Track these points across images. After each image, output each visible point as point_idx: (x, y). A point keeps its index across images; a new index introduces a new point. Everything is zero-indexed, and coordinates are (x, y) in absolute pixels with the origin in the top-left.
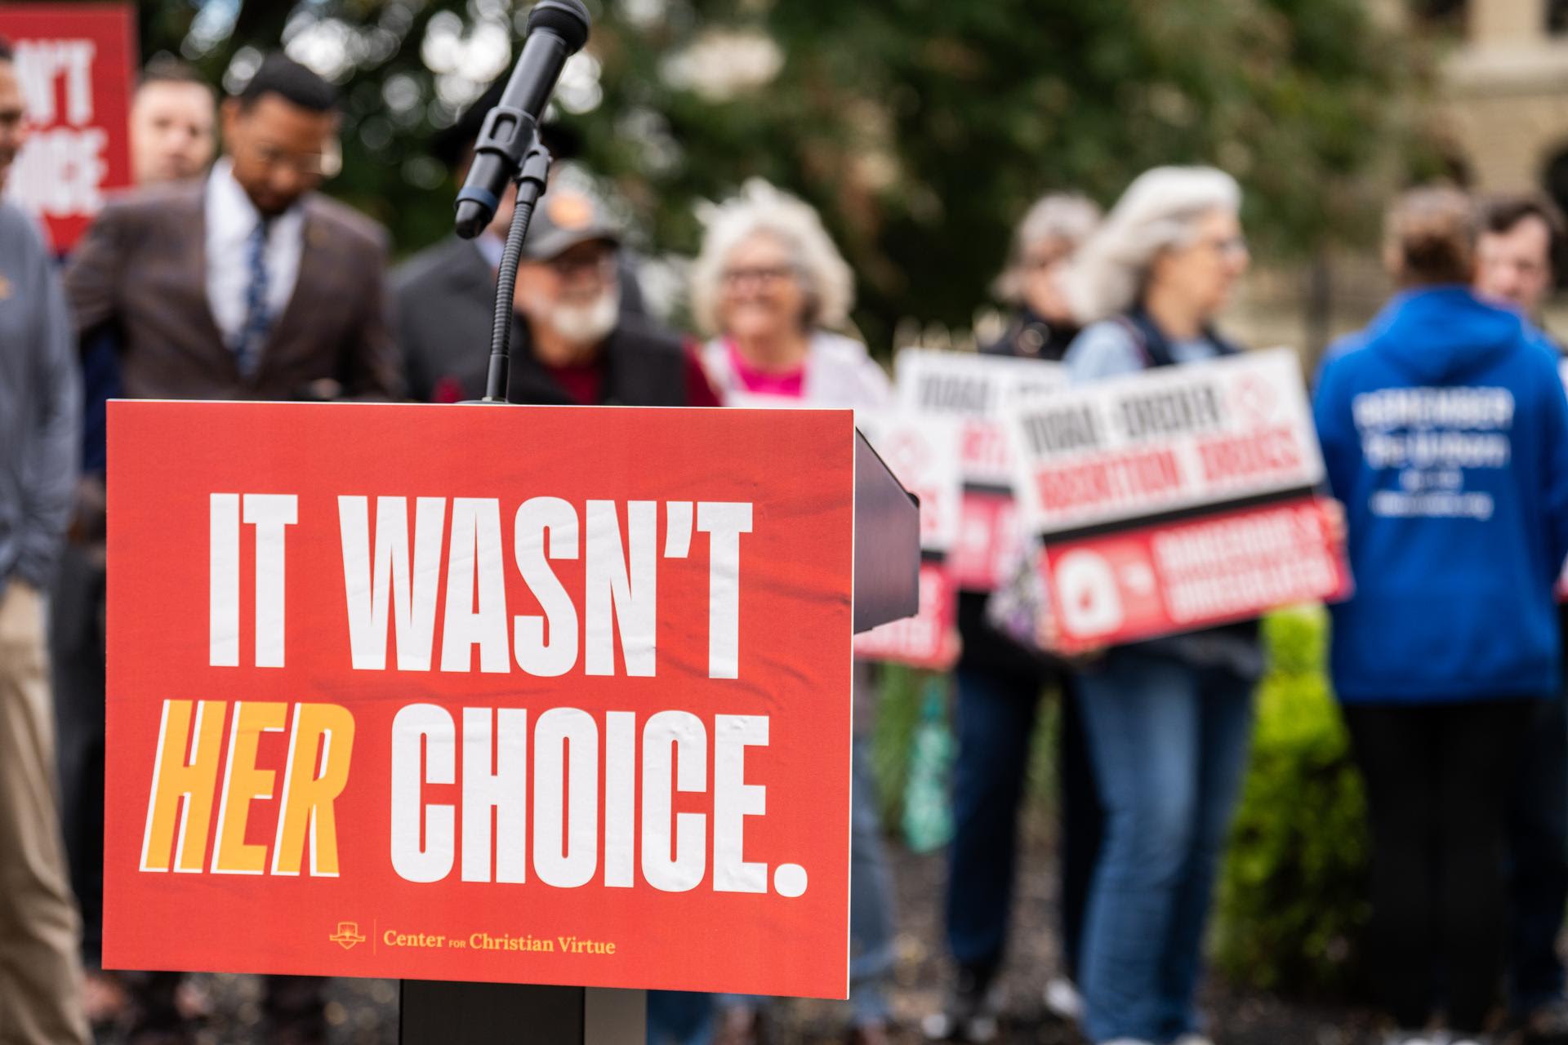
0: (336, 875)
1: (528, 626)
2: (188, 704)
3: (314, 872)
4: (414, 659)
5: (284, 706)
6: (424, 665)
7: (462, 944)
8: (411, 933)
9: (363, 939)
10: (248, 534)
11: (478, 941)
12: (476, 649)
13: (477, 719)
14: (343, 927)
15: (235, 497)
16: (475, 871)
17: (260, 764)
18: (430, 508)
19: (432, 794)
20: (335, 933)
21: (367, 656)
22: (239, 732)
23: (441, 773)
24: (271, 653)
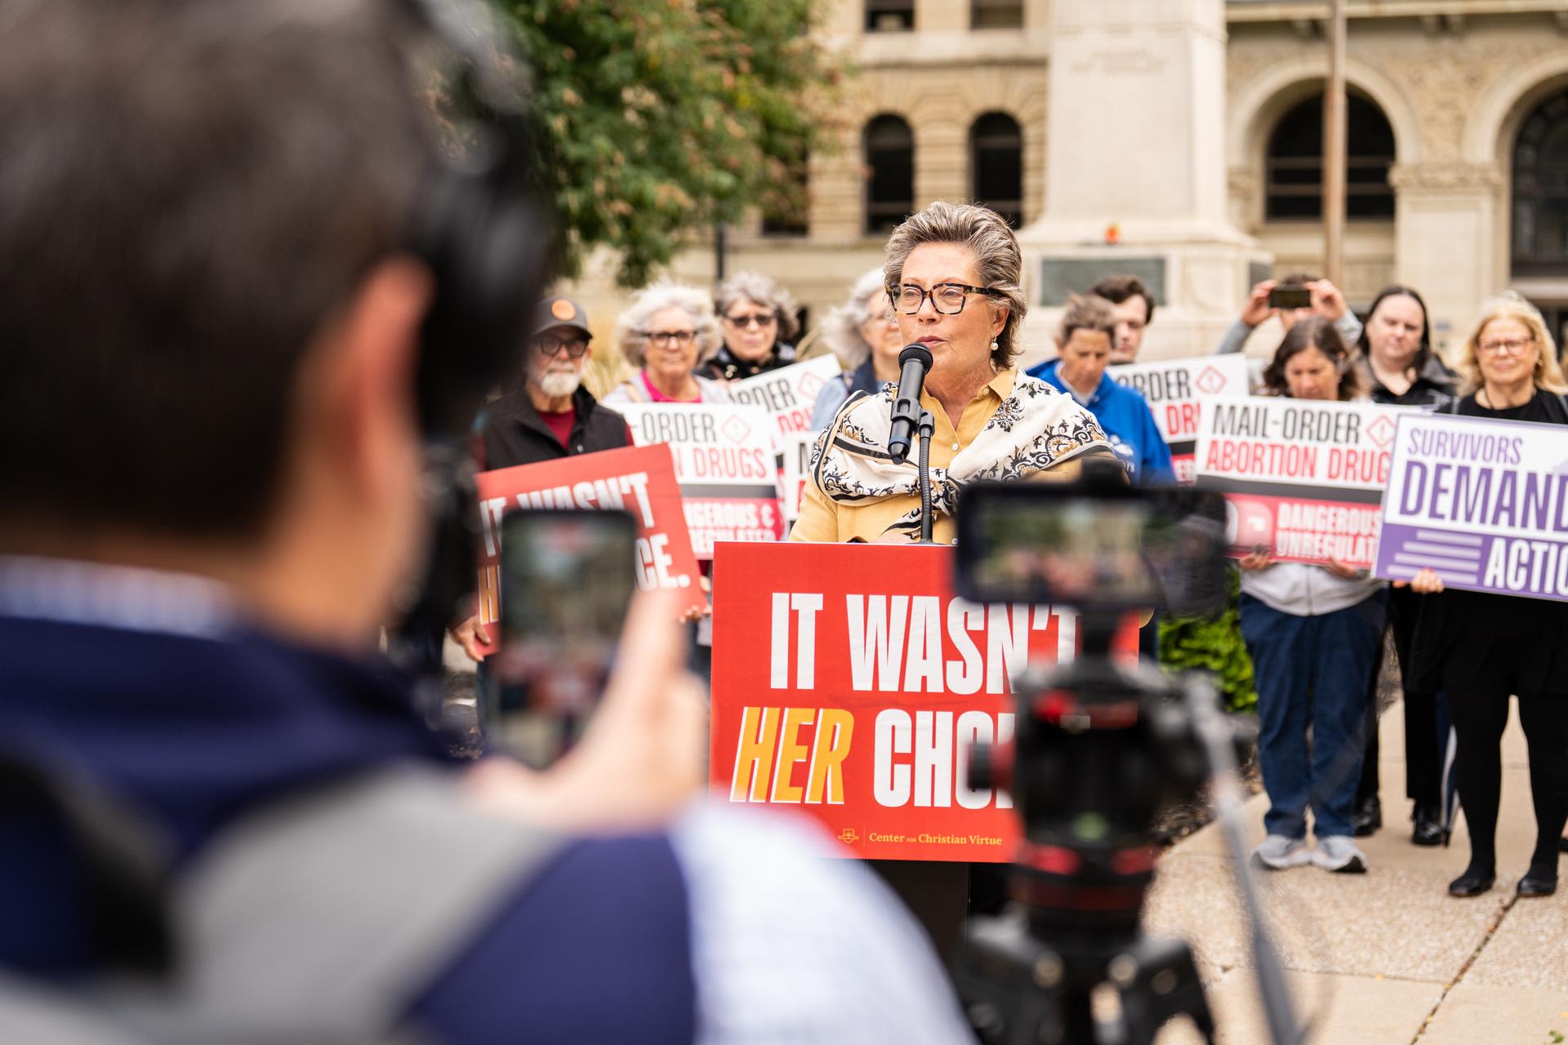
0: (842, 803)
1: (954, 667)
2: (758, 709)
3: (830, 801)
4: (889, 684)
5: (813, 711)
6: (895, 688)
7: (914, 840)
8: (885, 834)
9: (857, 838)
10: (794, 616)
11: (923, 838)
12: (924, 679)
13: (924, 718)
14: (846, 832)
15: (787, 595)
16: (922, 800)
17: (799, 742)
18: (900, 602)
19: (897, 758)
20: (842, 835)
21: (861, 682)
22: (787, 725)
23: (903, 747)
24: (806, 680)
